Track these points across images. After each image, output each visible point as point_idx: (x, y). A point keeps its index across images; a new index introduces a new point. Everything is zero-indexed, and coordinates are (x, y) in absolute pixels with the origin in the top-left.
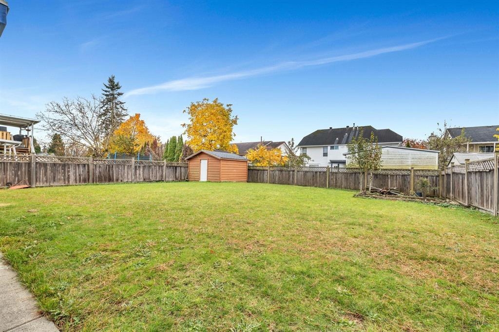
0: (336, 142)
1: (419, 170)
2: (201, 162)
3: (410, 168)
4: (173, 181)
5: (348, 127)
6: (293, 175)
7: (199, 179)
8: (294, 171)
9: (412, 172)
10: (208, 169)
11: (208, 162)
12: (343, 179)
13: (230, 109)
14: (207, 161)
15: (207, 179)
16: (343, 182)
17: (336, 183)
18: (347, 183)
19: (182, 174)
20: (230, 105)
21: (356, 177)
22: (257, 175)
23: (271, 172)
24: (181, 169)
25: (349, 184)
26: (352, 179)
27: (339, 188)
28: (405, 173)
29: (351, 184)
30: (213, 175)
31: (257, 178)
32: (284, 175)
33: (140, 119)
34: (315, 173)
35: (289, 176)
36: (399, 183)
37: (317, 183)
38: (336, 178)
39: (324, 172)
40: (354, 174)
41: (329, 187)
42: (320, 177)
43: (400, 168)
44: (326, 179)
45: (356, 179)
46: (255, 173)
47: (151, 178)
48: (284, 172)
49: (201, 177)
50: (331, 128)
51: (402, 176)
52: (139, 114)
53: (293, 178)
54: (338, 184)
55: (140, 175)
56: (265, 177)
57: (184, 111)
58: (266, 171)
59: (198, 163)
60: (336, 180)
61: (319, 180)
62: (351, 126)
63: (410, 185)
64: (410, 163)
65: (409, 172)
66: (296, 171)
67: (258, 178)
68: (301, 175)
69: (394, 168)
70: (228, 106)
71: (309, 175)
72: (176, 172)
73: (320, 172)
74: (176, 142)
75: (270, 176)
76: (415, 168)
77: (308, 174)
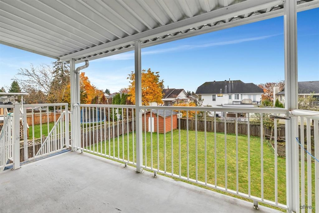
0: (221, 92)
2: (149, 119)
5: (225, 81)
6: (211, 124)
8: (211, 122)
10: (155, 124)
13: (158, 75)
14: (153, 118)
15: (155, 131)
17: (242, 131)
21: (256, 128)
22: (184, 123)
23: (194, 121)
27: (244, 134)
29: (252, 133)
30: (159, 128)
33: (85, 76)
35: (208, 125)
38: (242, 128)
39: (233, 124)
40: (254, 126)
42: (230, 126)
44: (234, 128)
45: (256, 129)
46: (182, 122)
48: (203, 122)
49: (149, 129)
50: (215, 81)
52: (84, 73)
53: (211, 127)
54: (243, 132)
57: (128, 78)
58: (190, 121)
59: (147, 119)
60: (242, 129)
61: (229, 129)
62: (228, 80)
67: (185, 125)
69: (282, 123)
70: (157, 73)
73: (230, 123)
74: (120, 98)
75: (193, 124)
77: (222, 124)
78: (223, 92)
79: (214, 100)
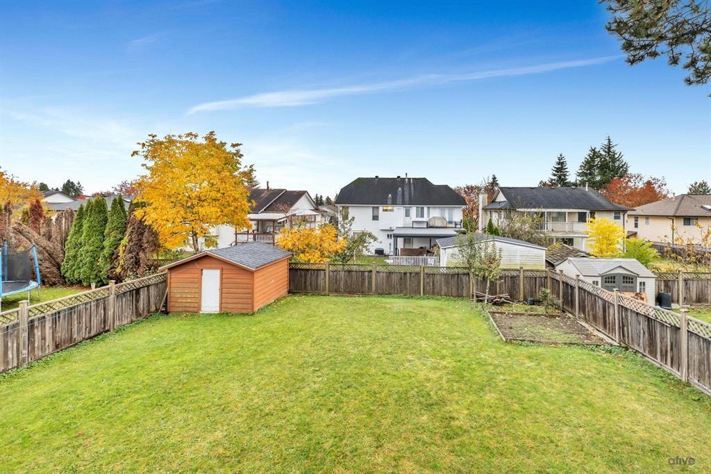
0: (389, 201)
1: (528, 271)
2: (202, 274)
3: (518, 268)
4: (132, 322)
5: (399, 177)
6: (370, 277)
7: (199, 308)
8: (371, 271)
9: (522, 272)
10: (221, 289)
11: (222, 274)
12: (443, 284)
13: (238, 151)
14: (217, 272)
15: (221, 308)
16: (443, 288)
17: (433, 289)
18: (448, 288)
19: (152, 300)
20: (237, 145)
21: (459, 280)
22: (306, 279)
23: (331, 273)
24: (148, 290)
25: (450, 289)
26: (453, 282)
27: (438, 295)
28: (514, 274)
29: (453, 290)
30: (235, 301)
31: (305, 283)
32: (354, 278)
34: (403, 274)
35: (364, 279)
36: (508, 286)
37: (406, 288)
38: (433, 282)
39: (416, 274)
40: (456, 276)
41: (424, 294)
42: (410, 281)
43: (508, 267)
44: (419, 283)
45: (459, 282)
46: (301, 276)
47: (75, 336)
48: (354, 273)
49: (203, 304)
50: (377, 177)
51: (512, 277)
53: (370, 283)
54: (436, 291)
55: (44, 338)
56: (321, 282)
57: (136, 153)
58: (322, 272)
59: (196, 276)
60: (433, 284)
61: (410, 285)
62: (403, 176)
63: (519, 288)
64: (518, 262)
65: (518, 273)
66: (374, 272)
67: (308, 283)
68: (383, 277)
70: (234, 146)
71: (395, 278)
72: (137, 301)
73: (411, 273)
75: (329, 280)
76: (524, 268)
77: (393, 276)
78: (394, 203)
79: (375, 218)
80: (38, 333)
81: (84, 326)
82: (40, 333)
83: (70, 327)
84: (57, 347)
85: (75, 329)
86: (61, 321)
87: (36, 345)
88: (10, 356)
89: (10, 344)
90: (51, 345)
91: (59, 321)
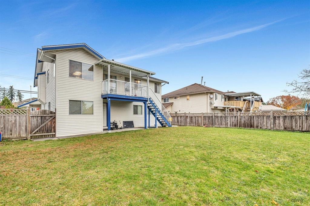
80: (277, 121)
81: (299, 125)
82: (278, 121)
83: (291, 123)
84: (285, 128)
85: (294, 124)
86: (287, 120)
87: (277, 125)
88: (268, 125)
89: (268, 122)
90: (282, 127)
91: (286, 120)
